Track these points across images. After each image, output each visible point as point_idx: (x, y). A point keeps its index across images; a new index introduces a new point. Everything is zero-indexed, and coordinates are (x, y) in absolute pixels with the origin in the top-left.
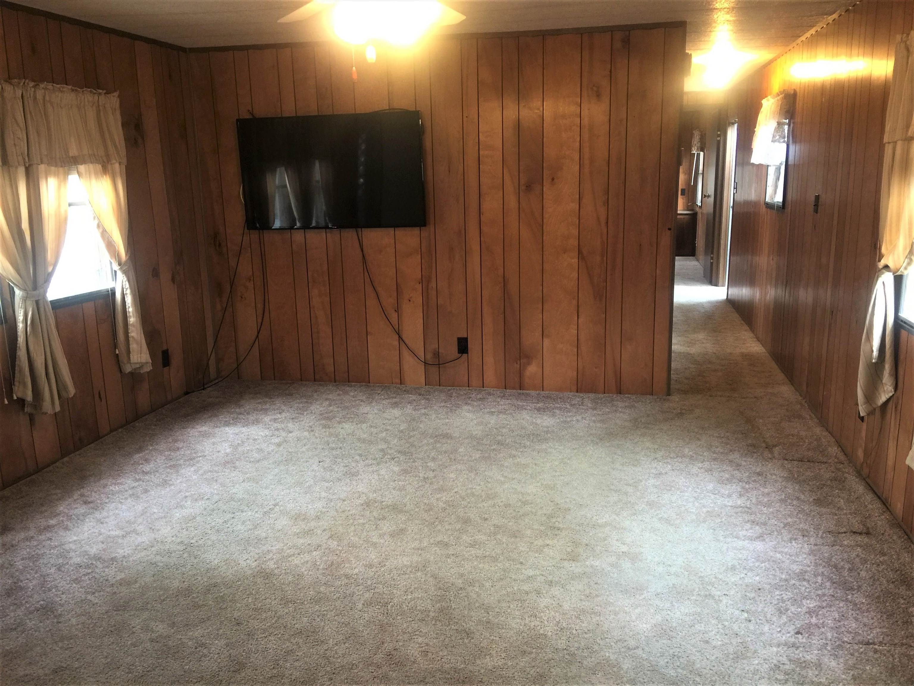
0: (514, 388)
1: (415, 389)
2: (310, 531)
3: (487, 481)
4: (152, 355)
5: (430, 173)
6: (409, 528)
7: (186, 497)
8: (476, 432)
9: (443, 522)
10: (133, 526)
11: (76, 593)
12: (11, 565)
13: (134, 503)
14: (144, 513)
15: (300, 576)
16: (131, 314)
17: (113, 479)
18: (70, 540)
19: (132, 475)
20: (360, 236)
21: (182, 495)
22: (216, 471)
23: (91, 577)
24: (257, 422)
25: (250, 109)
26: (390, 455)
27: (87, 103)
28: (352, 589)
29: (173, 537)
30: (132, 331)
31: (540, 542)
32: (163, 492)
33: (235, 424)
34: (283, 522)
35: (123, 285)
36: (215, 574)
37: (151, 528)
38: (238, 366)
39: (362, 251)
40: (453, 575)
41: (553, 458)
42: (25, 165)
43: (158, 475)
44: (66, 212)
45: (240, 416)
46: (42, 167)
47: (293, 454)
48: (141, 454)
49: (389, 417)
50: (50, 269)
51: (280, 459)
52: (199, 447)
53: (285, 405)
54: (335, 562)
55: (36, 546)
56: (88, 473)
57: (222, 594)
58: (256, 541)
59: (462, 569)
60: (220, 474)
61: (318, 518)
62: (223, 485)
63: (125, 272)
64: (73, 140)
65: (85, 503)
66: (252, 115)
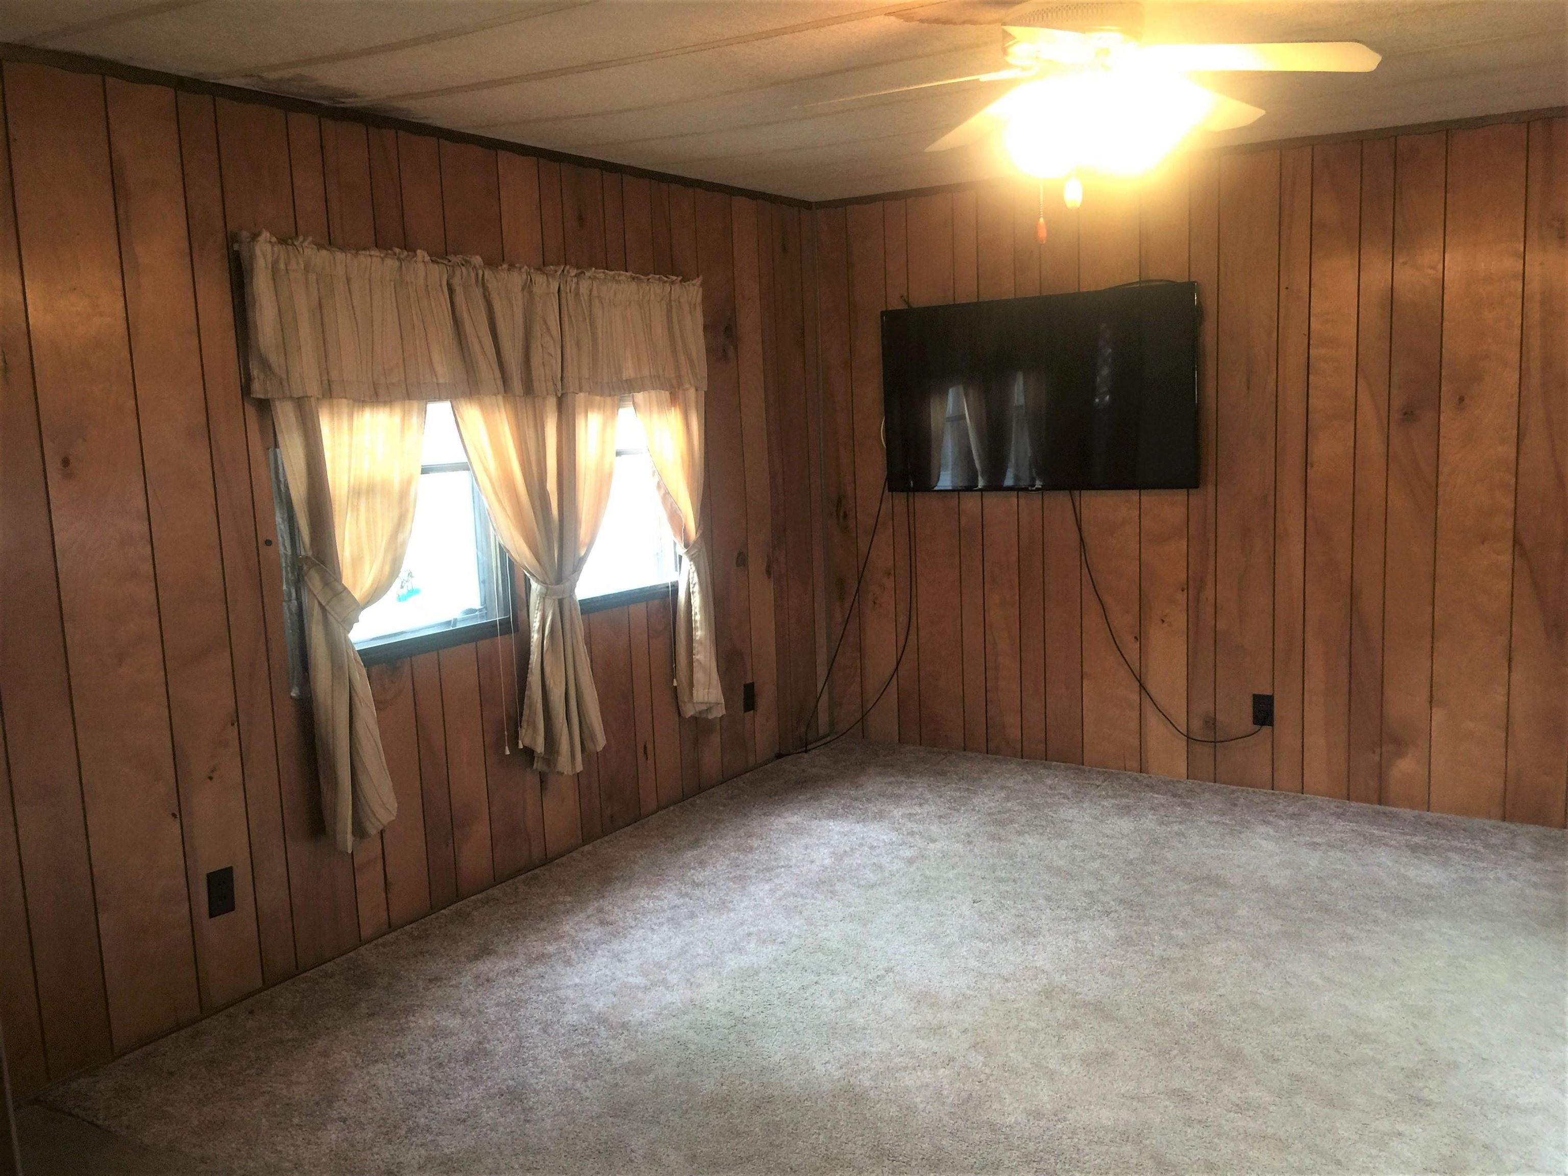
0: (1367, 800)
1: (1166, 783)
2: (939, 1028)
3: (1288, 983)
4: (727, 690)
5: (1210, 390)
6: (1120, 1053)
7: (749, 934)
8: (1278, 881)
9: (1187, 1051)
10: (663, 972)
11: (562, 1075)
12: (480, 1012)
13: (671, 934)
14: (683, 952)
15: (911, 1110)
16: (698, 625)
17: (649, 888)
18: (570, 983)
19: (676, 885)
20: (1077, 504)
21: (744, 930)
22: (802, 896)
23: (586, 1050)
24: (880, 816)
25: (905, 295)
26: (1103, 904)
27: (653, 297)
28: (997, 1154)
29: (718, 1001)
30: (698, 652)
31: (1384, 1125)
32: (717, 921)
33: (844, 816)
34: (897, 1003)
35: (689, 579)
36: (772, 1080)
37: (688, 980)
38: (863, 717)
39: (1080, 529)
40: (1195, 1163)
41: (1435, 952)
42: (556, 395)
43: (714, 890)
44: (611, 464)
45: (855, 804)
46: (581, 396)
47: (932, 881)
48: (695, 852)
49: (1109, 832)
50: (582, 553)
51: (909, 887)
52: (783, 850)
53: (931, 791)
54: (974, 1094)
55: (520, 985)
56: (615, 874)
57: (778, 1119)
58: (846, 1032)
59: (1215, 1154)
60: (808, 901)
61: (956, 1005)
62: (809, 921)
63: (692, 558)
64: (628, 354)
65: (603, 923)
66: (907, 303)
